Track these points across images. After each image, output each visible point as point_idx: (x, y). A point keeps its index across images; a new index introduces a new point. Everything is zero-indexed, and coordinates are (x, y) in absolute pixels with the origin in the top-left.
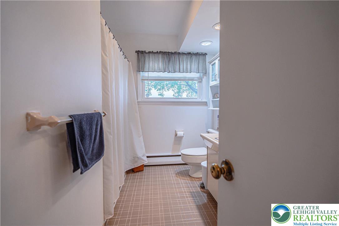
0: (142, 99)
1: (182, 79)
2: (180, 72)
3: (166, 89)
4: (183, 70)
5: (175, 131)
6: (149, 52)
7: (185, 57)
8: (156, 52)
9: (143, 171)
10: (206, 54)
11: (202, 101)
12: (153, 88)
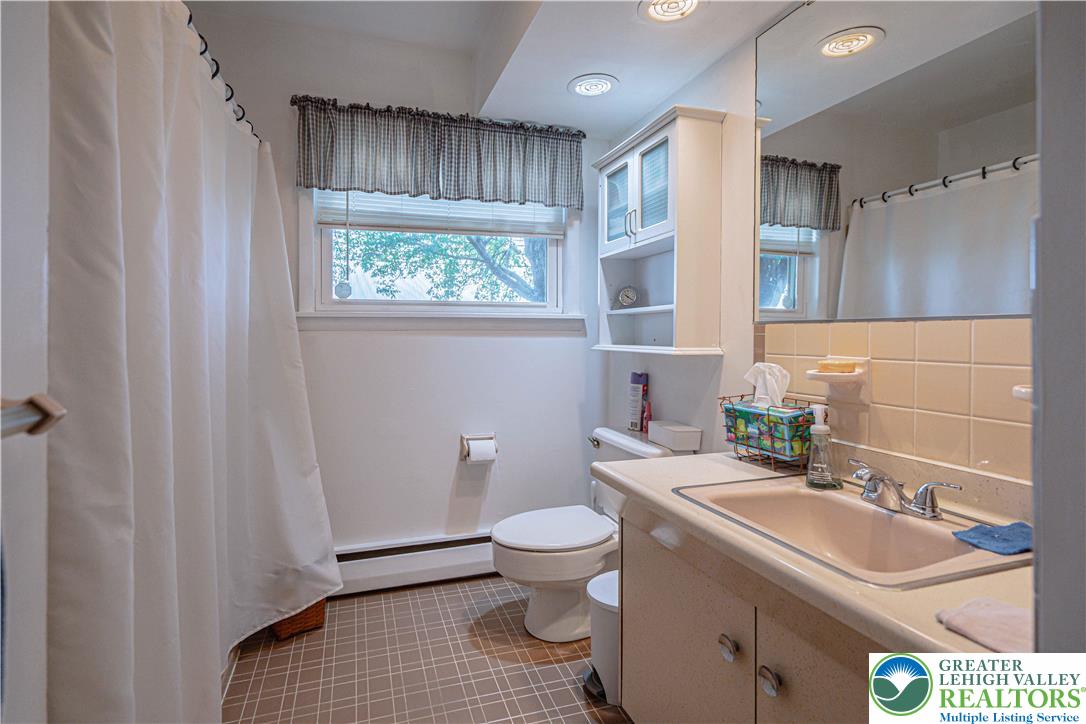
0: (320, 307)
1: (489, 227)
2: (481, 198)
3: (405, 272)
4: (495, 192)
5: (462, 438)
6: (352, 107)
7: (501, 139)
8: (383, 107)
9: (319, 626)
10: (581, 135)
11: (564, 316)
12: (359, 267)
